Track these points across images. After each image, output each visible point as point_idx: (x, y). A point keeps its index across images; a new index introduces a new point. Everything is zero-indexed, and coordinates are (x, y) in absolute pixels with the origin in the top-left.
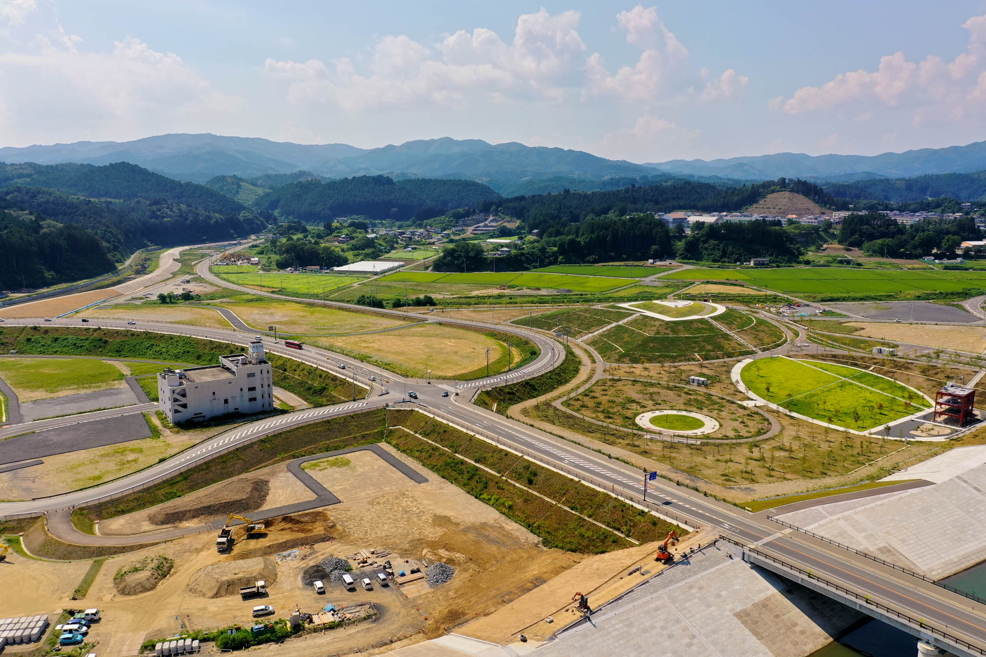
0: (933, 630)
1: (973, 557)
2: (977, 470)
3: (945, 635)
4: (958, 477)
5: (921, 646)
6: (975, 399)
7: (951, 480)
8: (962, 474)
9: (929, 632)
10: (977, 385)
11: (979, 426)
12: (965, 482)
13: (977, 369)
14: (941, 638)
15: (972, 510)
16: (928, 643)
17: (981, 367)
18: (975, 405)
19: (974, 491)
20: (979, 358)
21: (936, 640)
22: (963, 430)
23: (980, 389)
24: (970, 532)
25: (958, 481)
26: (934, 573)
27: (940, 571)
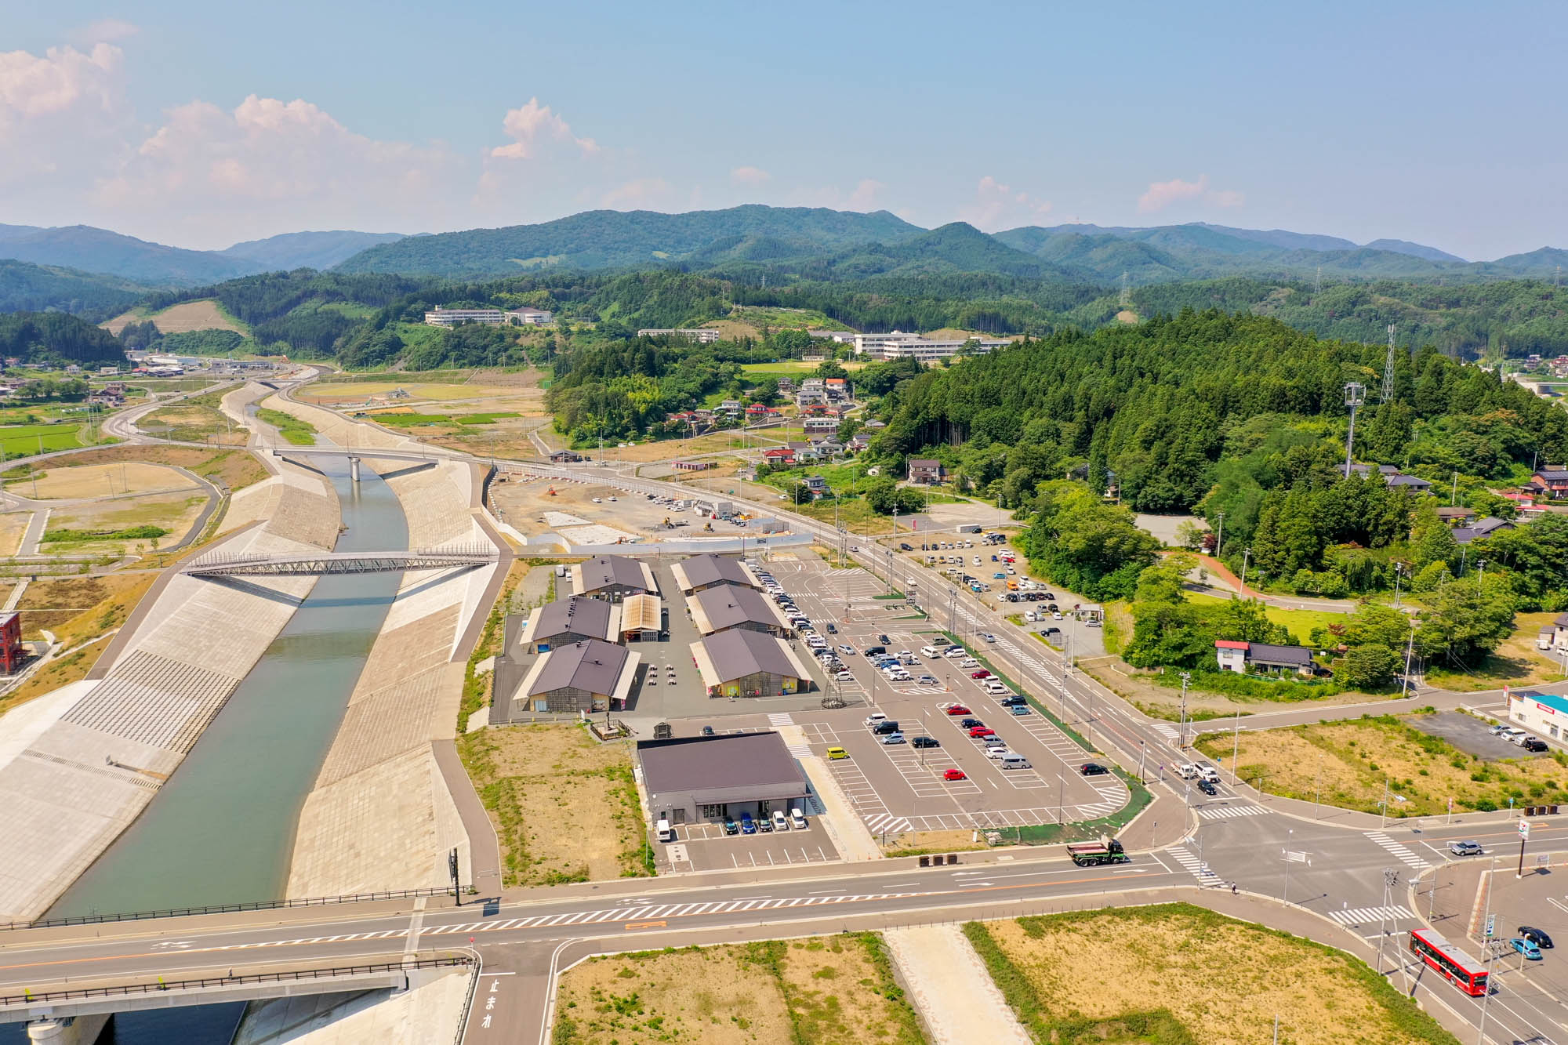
0: (47, 996)
1: (78, 862)
2: (53, 730)
3: (66, 995)
4: (26, 752)
5: (34, 1032)
6: (22, 626)
7: (16, 760)
8: (32, 746)
9: (42, 1004)
10: (19, 604)
11: (37, 665)
12: (38, 755)
13: (12, 580)
14: (62, 1002)
15: (59, 794)
16: (44, 1020)
17: (18, 576)
18: (23, 637)
19: (55, 765)
20: (12, 563)
21: (55, 1009)
22: (15, 678)
23: (25, 610)
24: (64, 828)
25: (26, 758)
26: (25, 912)
27: (33, 906)
